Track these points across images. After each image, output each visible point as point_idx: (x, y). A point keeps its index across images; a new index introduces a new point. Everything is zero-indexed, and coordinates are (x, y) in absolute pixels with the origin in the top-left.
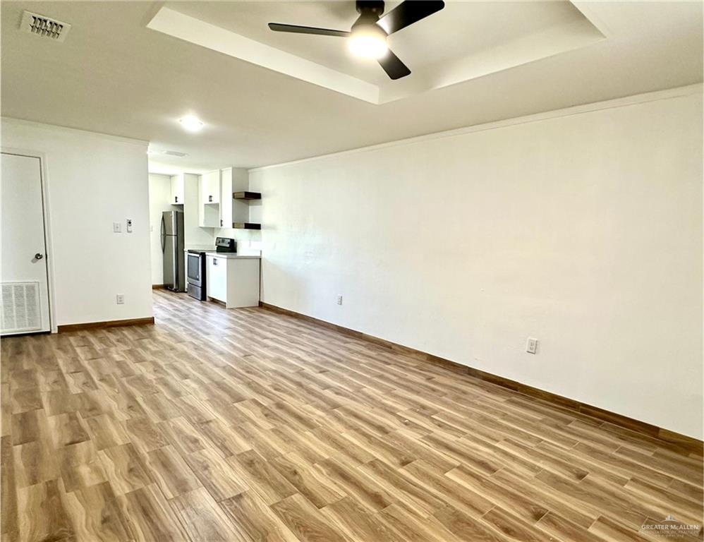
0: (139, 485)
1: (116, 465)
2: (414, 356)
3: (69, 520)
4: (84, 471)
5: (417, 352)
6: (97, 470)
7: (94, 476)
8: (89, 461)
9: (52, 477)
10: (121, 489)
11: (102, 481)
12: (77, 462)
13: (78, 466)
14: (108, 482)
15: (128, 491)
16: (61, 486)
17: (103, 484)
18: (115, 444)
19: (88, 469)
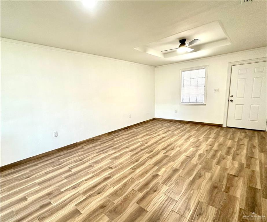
0: (225, 156)
1: (226, 162)
2: (103, 136)
3: (246, 159)
4: (236, 165)
5: (104, 135)
6: (233, 164)
7: (235, 163)
8: (233, 167)
9: (247, 169)
10: (230, 158)
11: (234, 161)
12: (237, 169)
13: (237, 167)
14: (232, 160)
15: (229, 156)
16: (245, 166)
17: (233, 160)
18: (221, 167)
19: (235, 165)
